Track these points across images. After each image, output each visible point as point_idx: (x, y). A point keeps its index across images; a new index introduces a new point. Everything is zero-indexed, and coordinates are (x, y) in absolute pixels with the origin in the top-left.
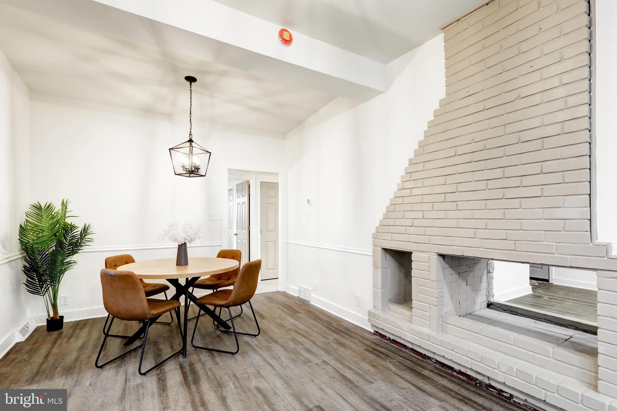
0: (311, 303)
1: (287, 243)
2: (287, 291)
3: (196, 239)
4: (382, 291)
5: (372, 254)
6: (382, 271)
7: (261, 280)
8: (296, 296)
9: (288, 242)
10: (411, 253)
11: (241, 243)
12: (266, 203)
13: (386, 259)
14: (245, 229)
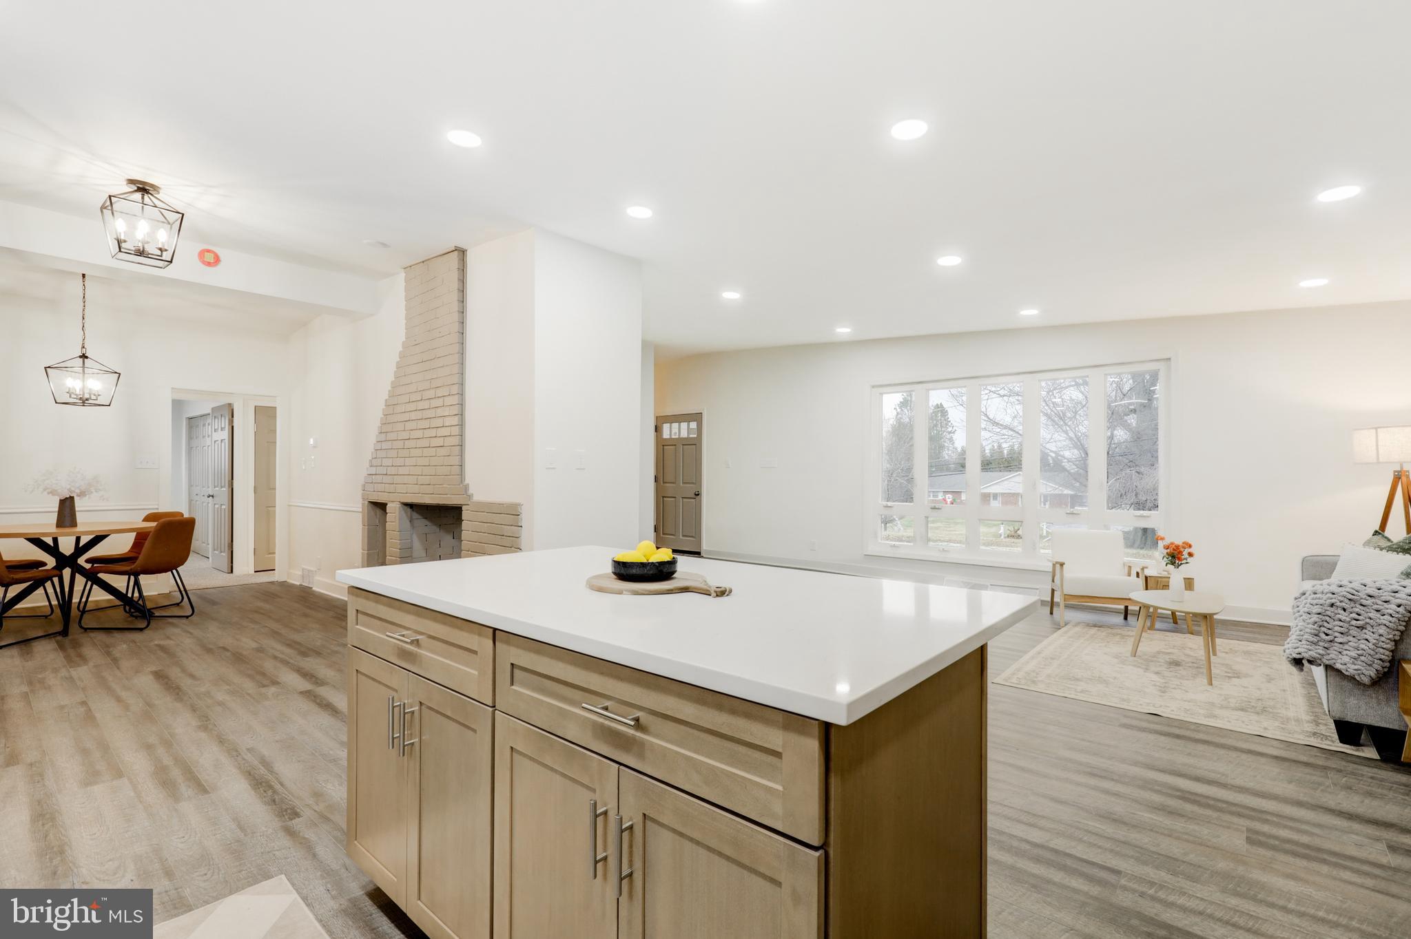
0: (314, 589)
1: (290, 506)
2: (288, 581)
3: (92, 492)
4: (368, 553)
5: (361, 510)
6: (368, 528)
7: (255, 572)
8: (298, 584)
9: (291, 504)
10: (386, 504)
11: (219, 510)
12: (268, 442)
13: (376, 515)
14: (225, 487)
